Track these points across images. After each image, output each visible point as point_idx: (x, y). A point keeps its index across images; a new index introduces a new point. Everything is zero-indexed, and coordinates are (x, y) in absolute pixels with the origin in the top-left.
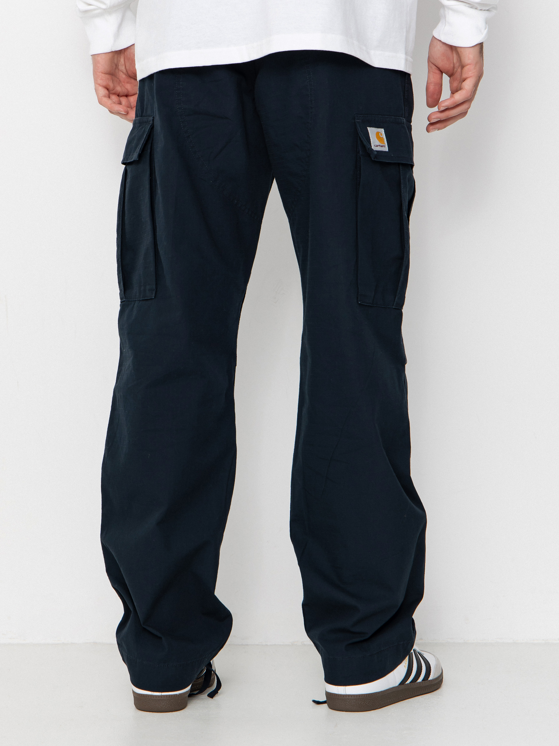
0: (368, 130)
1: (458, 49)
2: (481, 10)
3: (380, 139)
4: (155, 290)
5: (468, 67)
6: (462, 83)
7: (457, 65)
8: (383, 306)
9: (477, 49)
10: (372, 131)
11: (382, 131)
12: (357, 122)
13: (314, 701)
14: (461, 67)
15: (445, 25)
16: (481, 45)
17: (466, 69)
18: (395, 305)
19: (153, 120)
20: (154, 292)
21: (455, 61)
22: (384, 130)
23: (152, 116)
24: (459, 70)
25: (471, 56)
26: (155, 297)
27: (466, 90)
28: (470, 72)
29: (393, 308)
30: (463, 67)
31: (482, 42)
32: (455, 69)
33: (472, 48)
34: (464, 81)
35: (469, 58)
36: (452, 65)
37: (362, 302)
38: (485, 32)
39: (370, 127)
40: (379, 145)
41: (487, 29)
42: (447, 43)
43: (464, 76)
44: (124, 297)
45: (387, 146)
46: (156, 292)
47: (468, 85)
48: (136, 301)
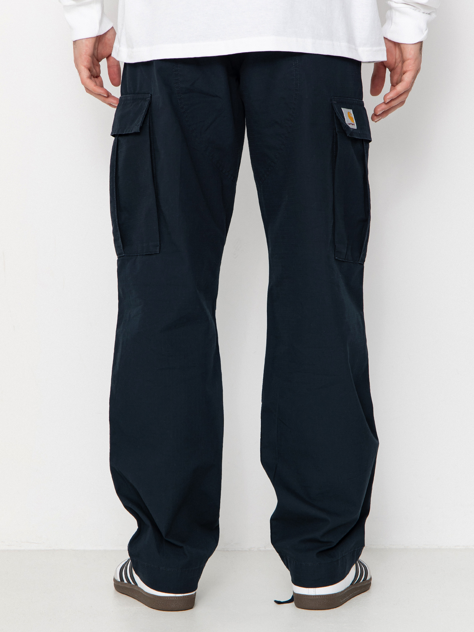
0: (343, 110)
1: (402, 46)
2: (424, 13)
3: (350, 118)
4: (159, 246)
5: (409, 61)
6: (402, 76)
7: (398, 60)
8: (352, 262)
9: (418, 46)
10: (345, 111)
11: (351, 111)
12: (334, 103)
13: (276, 602)
14: (402, 62)
15: (392, 24)
16: (421, 43)
17: (407, 63)
18: (360, 260)
19: (151, 97)
20: (158, 248)
21: (397, 57)
22: (352, 111)
23: (149, 93)
24: (400, 65)
25: (412, 52)
26: (159, 252)
27: (405, 82)
28: (410, 66)
29: (359, 263)
30: (403, 61)
31: (422, 41)
32: (396, 64)
33: (414, 45)
34: (404, 74)
35: (410, 54)
36: (394, 60)
37: (338, 258)
38: (426, 33)
39: (343, 108)
40: (351, 124)
41: (427, 31)
42: (392, 40)
43: (405, 69)
44: (123, 252)
45: (356, 124)
46: (160, 247)
47: (407, 77)
48: (137, 256)
